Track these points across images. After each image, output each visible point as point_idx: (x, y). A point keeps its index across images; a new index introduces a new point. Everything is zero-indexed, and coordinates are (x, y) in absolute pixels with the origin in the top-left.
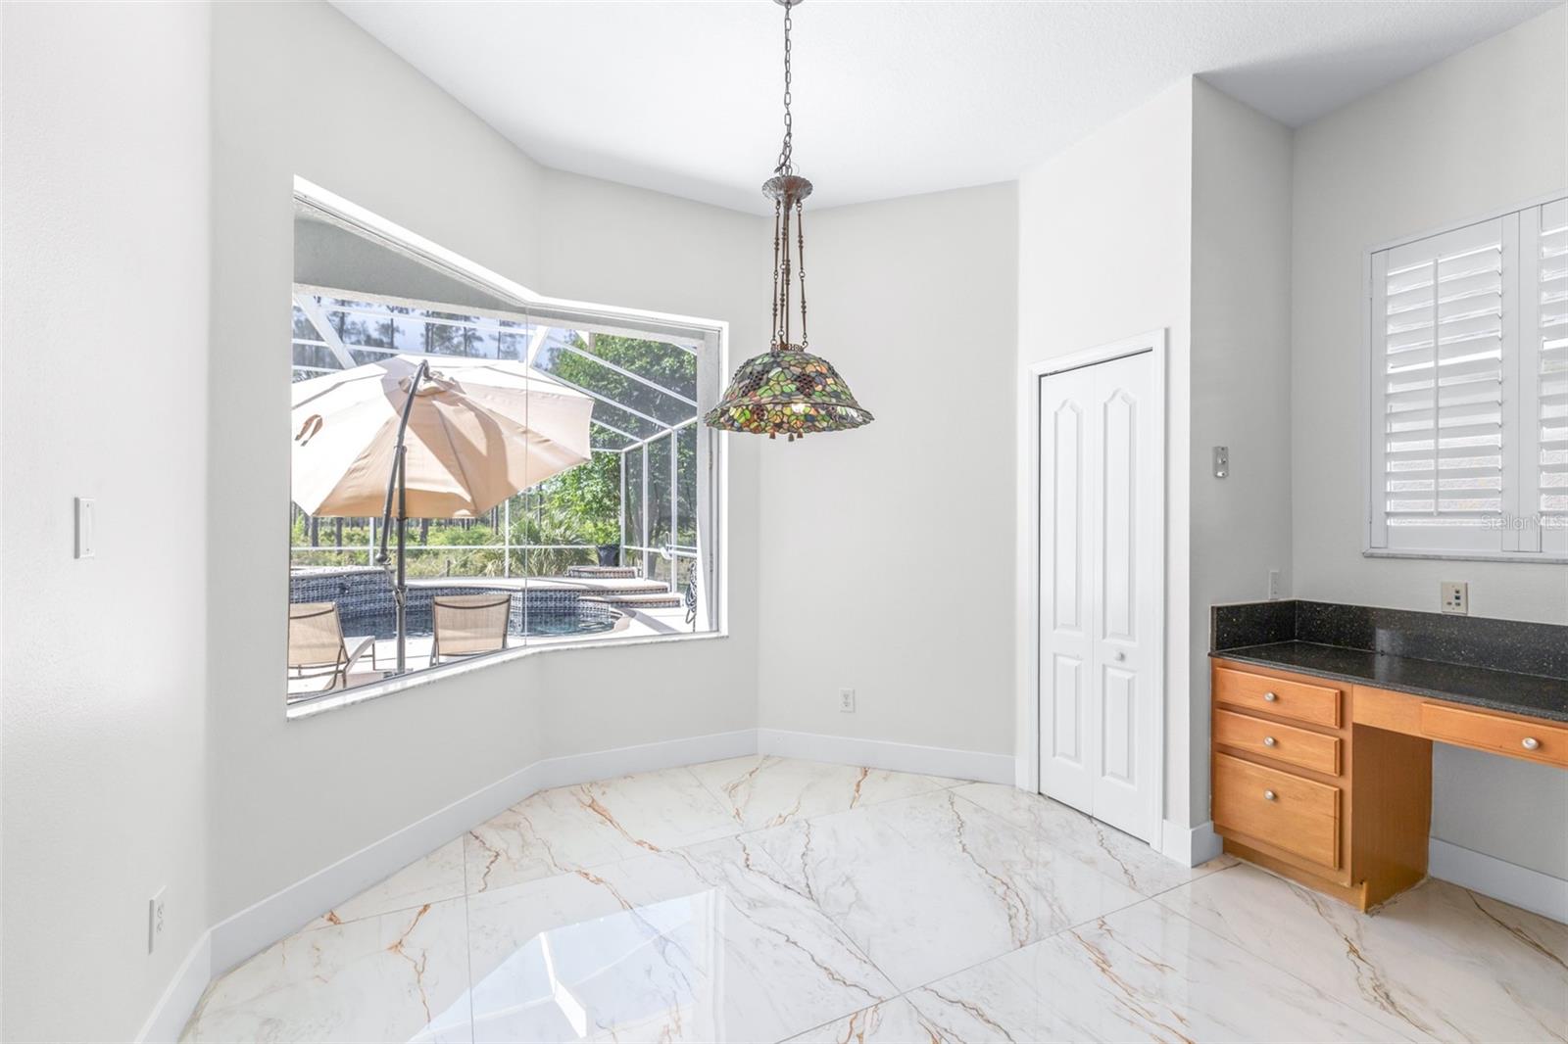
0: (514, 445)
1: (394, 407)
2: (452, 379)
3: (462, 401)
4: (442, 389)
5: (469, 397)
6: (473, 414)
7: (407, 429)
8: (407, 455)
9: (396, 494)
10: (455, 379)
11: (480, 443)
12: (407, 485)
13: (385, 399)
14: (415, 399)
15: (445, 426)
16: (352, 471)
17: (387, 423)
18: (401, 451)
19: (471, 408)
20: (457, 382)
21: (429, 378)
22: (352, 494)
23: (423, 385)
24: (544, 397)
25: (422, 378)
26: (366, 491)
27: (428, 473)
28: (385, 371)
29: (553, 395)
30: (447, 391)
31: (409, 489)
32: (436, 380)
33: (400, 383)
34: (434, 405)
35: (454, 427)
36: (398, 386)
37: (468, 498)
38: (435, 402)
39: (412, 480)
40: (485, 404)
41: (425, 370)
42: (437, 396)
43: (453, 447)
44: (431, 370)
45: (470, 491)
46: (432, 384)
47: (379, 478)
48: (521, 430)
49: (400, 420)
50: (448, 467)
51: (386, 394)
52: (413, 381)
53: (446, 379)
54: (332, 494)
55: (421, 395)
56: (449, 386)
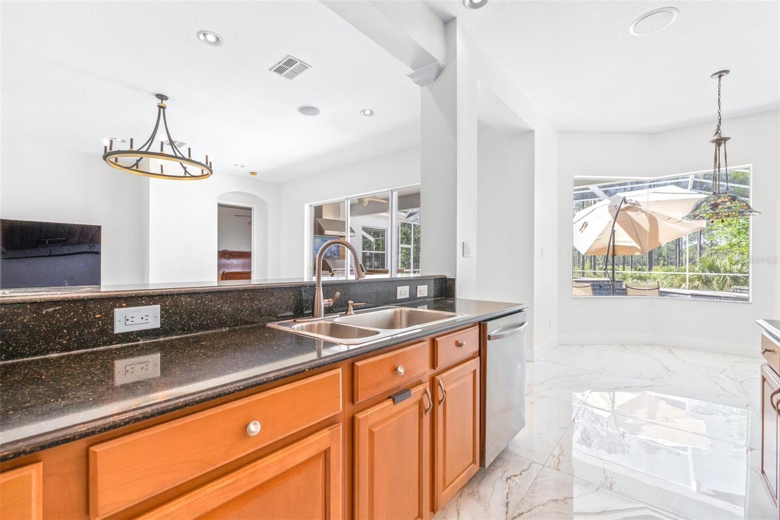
0: (662, 225)
1: (612, 216)
2: (636, 201)
3: (640, 210)
4: (631, 206)
5: (644, 207)
6: (644, 214)
7: (616, 223)
8: (616, 233)
9: (611, 248)
10: (638, 201)
11: (646, 226)
12: (616, 244)
13: (609, 213)
14: (620, 212)
15: (632, 221)
16: (596, 240)
17: (609, 222)
18: (613, 232)
19: (643, 212)
20: (638, 202)
21: (626, 203)
22: (597, 248)
23: (623, 206)
24: (682, 201)
25: (624, 203)
26: (601, 247)
27: (624, 239)
28: (610, 202)
29: (688, 199)
30: (635, 207)
31: (617, 245)
32: (629, 203)
33: (615, 206)
34: (627, 213)
35: (634, 220)
36: (614, 208)
37: (640, 248)
38: (627, 212)
39: (617, 242)
40: (651, 209)
41: (624, 200)
42: (629, 209)
43: (634, 228)
44: (627, 199)
45: (641, 246)
46: (627, 205)
47: (605, 242)
48: (668, 218)
49: (613, 220)
50: (632, 236)
51: (609, 211)
52: (619, 205)
53: (633, 202)
54: (590, 248)
55: (621, 210)
56: (634, 204)
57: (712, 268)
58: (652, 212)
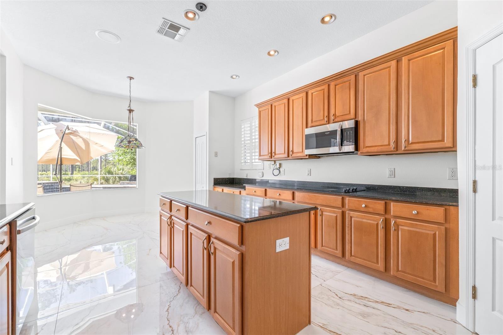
0: (93, 148)
1: (59, 137)
2: (76, 130)
3: (79, 136)
4: (73, 132)
5: (81, 135)
6: (81, 139)
7: (62, 143)
8: (62, 149)
9: (59, 159)
10: (77, 130)
11: (83, 146)
12: (62, 156)
13: (56, 134)
14: (65, 135)
15: (74, 142)
16: (46, 153)
17: (57, 141)
18: (61, 148)
19: (81, 137)
20: (77, 131)
21: (69, 130)
22: (47, 159)
23: (67, 131)
24: (103, 135)
25: (67, 129)
26: (51, 158)
27: (68, 153)
28: (56, 127)
29: (106, 134)
30: (75, 133)
31: (63, 158)
32: (71, 130)
33: (61, 131)
34: (70, 137)
35: (76, 143)
36: (60, 131)
37: (79, 160)
38: (71, 136)
39: (64, 155)
40: (85, 136)
41: (68, 128)
42: (71, 134)
43: (75, 147)
44: (70, 127)
45: (80, 158)
46: (70, 131)
47: (54, 154)
48: (95, 143)
49: (60, 141)
50: (74, 152)
51: (56, 133)
52: (64, 130)
53: (74, 130)
54: (41, 158)
55: (67, 134)
56: (75, 131)
57: (110, 172)
58: (87, 138)
